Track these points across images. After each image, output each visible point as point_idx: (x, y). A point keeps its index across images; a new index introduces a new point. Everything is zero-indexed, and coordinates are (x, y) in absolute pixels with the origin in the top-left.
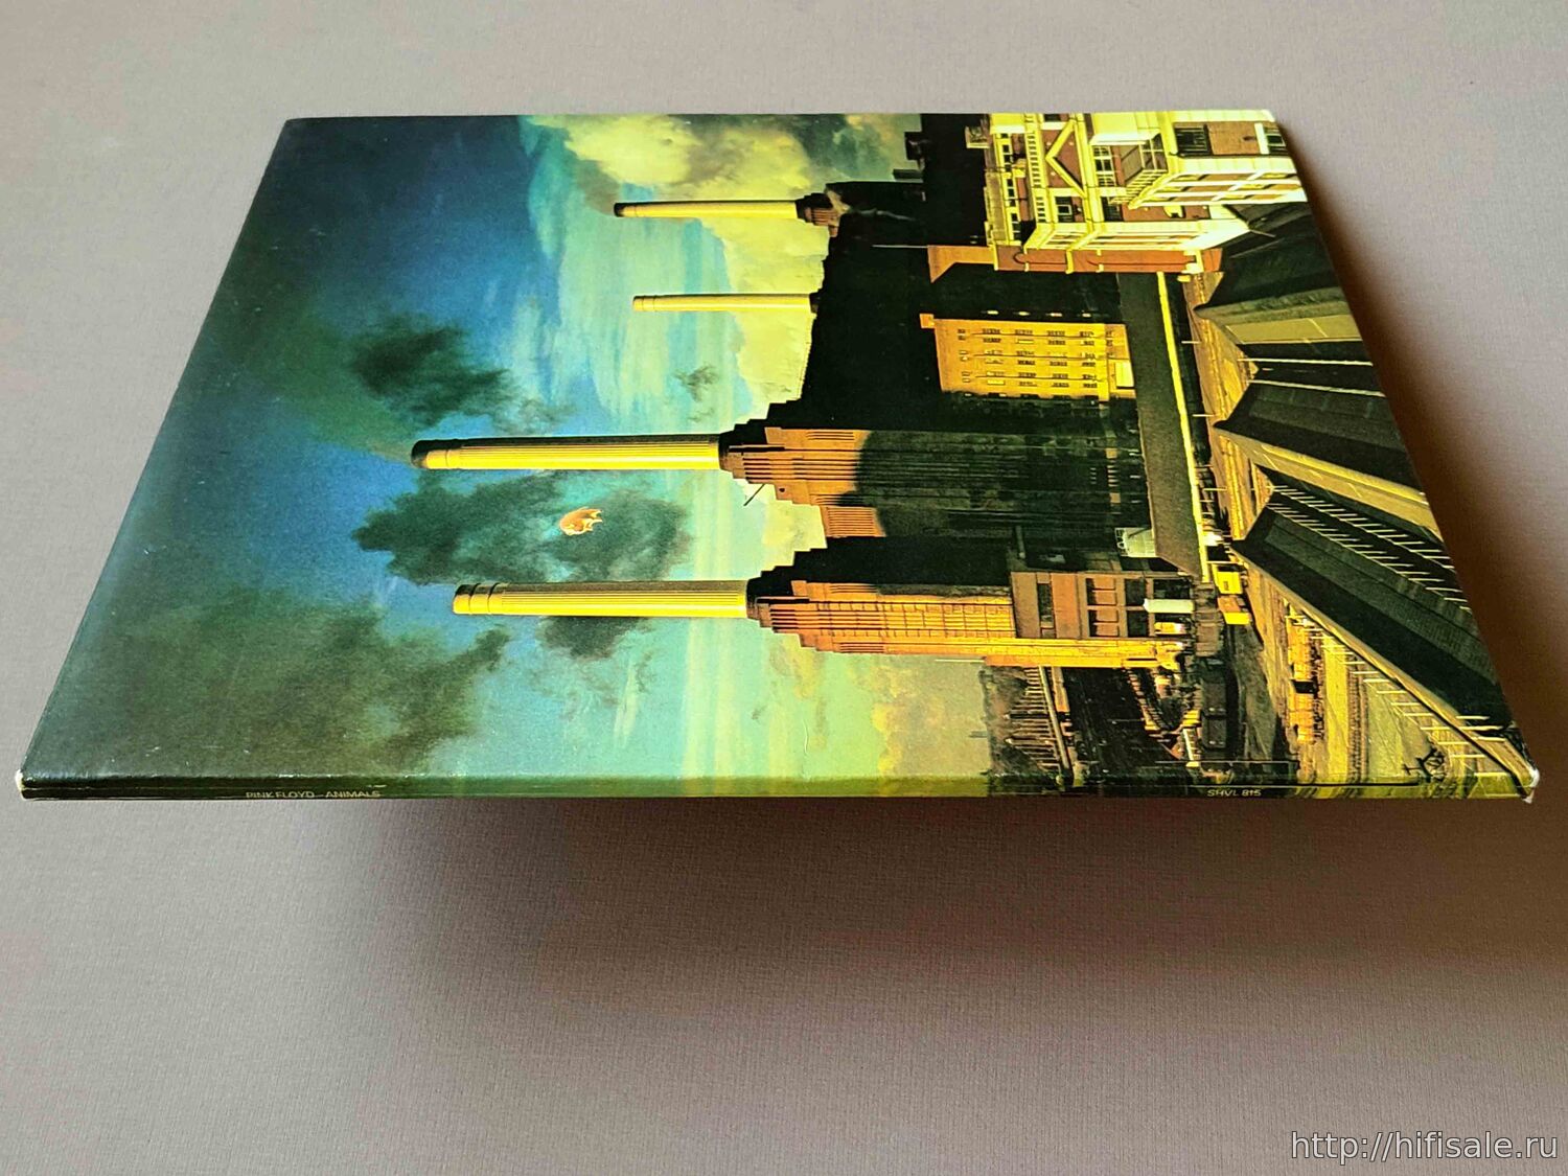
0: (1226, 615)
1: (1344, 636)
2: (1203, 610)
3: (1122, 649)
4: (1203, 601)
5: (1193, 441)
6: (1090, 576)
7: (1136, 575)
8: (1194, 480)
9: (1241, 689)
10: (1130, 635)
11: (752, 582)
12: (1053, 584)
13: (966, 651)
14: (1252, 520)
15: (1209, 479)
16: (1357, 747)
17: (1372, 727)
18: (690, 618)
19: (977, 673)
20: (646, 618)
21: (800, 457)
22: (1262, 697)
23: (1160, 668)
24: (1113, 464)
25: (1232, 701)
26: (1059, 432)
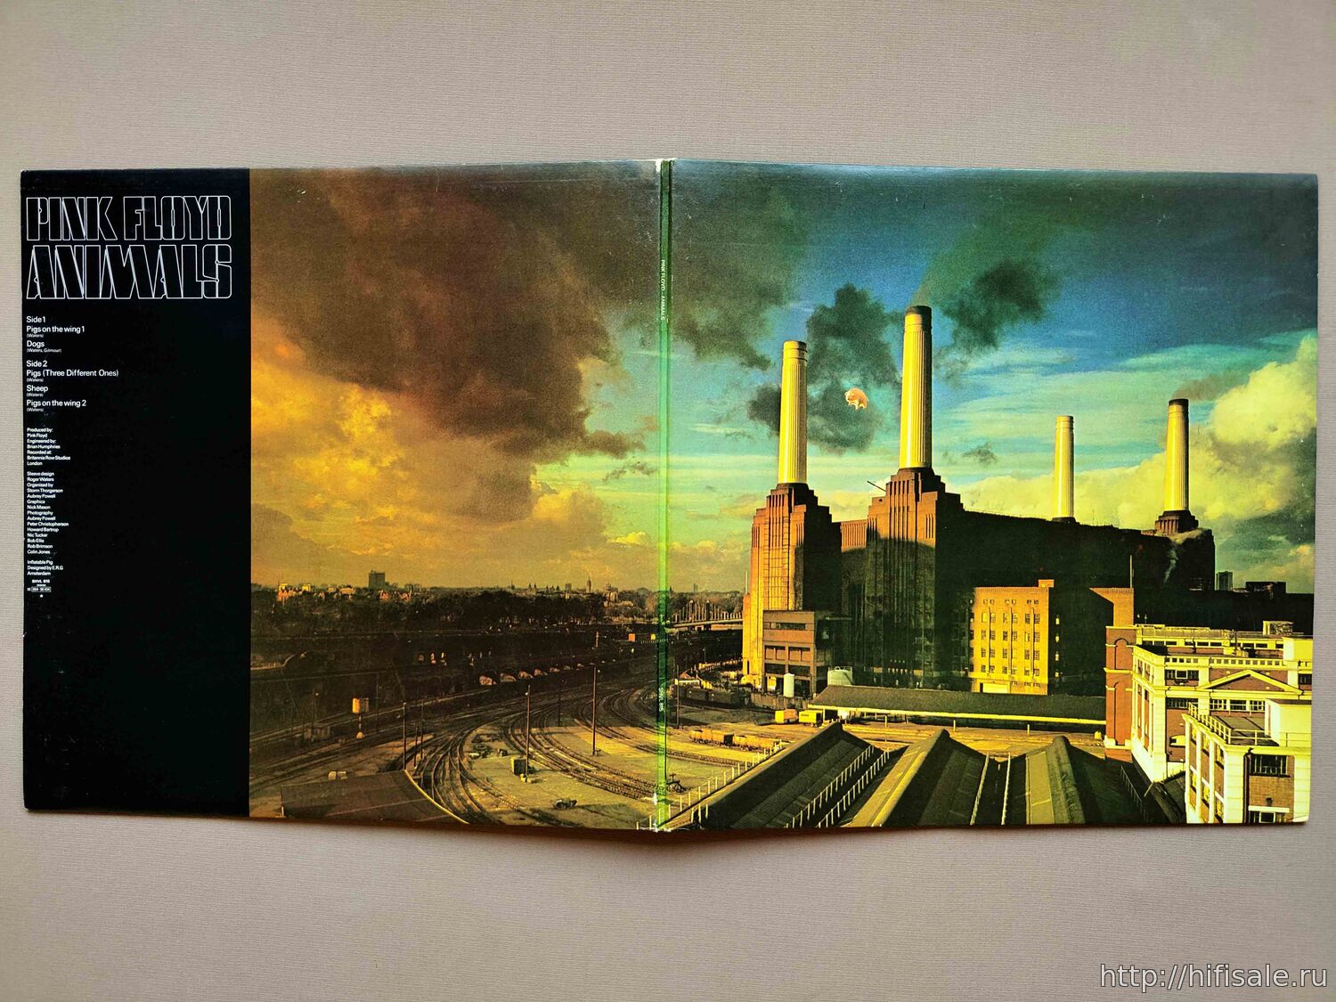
0: (782, 712)
1: (766, 765)
2: (785, 702)
3: (755, 659)
4: (793, 702)
5: (930, 717)
6: (812, 650)
7: (813, 672)
8: (893, 712)
9: (728, 710)
10: (766, 664)
11: (806, 486)
12: (804, 632)
13: (753, 586)
14: (860, 736)
15: (895, 720)
16: (686, 756)
17: (700, 765)
18: (778, 456)
19: (738, 590)
20: (778, 435)
21: (910, 509)
22: (720, 719)
23: (742, 676)
24: (908, 672)
25: (717, 705)
26: (938, 648)
